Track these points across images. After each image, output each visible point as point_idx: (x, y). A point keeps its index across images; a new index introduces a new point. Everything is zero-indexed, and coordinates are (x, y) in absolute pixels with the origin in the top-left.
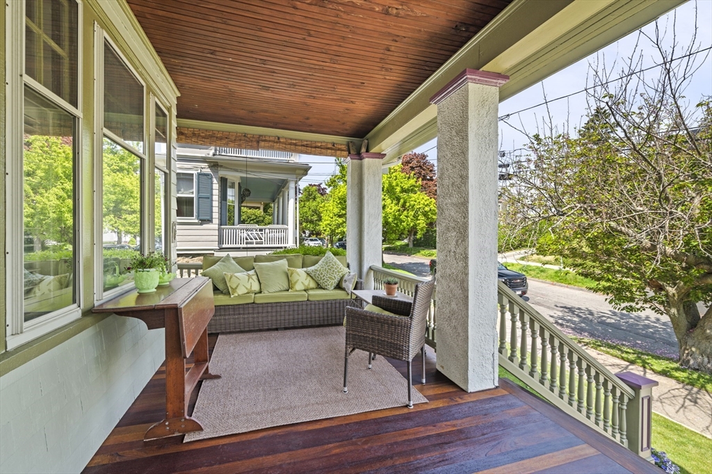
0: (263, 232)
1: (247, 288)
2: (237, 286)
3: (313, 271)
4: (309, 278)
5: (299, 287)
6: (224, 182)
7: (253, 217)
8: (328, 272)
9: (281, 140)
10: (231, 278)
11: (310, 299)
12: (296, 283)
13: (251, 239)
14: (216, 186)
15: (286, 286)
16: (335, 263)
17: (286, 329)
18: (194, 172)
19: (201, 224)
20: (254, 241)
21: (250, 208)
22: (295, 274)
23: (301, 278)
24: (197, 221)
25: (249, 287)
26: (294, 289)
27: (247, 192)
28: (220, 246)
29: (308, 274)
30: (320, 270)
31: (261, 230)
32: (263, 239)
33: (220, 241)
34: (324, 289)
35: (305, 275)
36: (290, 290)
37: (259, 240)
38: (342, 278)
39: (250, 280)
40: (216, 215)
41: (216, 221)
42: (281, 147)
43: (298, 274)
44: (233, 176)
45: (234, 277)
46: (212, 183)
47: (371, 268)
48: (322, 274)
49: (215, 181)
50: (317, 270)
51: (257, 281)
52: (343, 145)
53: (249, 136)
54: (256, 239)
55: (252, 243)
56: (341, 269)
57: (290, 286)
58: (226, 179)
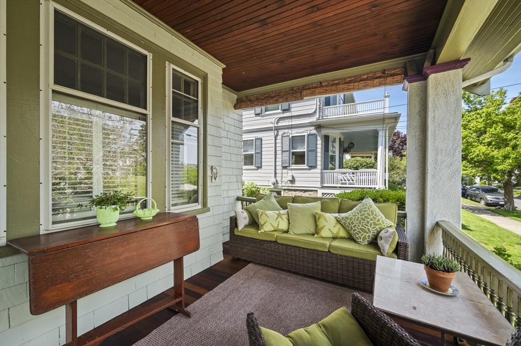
0: (355, 175)
1: (273, 226)
2: (265, 223)
3: (343, 218)
4: (339, 226)
5: (325, 233)
6: (326, 138)
7: (365, 164)
8: (360, 222)
9: (324, 84)
10: (261, 215)
11: (332, 251)
12: (322, 228)
13: (345, 180)
14: (319, 142)
15: (312, 230)
16: (372, 212)
17: (305, 276)
18: (306, 134)
19: (310, 169)
20: (347, 182)
21: (363, 157)
22: (322, 220)
23: (330, 224)
24: (307, 167)
25: (276, 226)
26: (320, 235)
27: (352, 145)
28: (322, 185)
29: (338, 221)
30: (351, 219)
31: (353, 173)
32: (355, 180)
33: (322, 182)
34: (355, 242)
35: (335, 221)
36: (315, 236)
37: (351, 182)
38: (379, 233)
39: (279, 219)
40: (319, 163)
41: (319, 167)
42: (321, 90)
43: (325, 220)
44: (335, 134)
45: (264, 215)
46: (317, 140)
47: (437, 224)
48: (352, 223)
49: (319, 138)
50: (347, 218)
51: (286, 221)
52: (397, 68)
53: (295, 89)
54: (349, 180)
55: (346, 184)
56: (378, 220)
57: (317, 231)
58: (329, 136)
